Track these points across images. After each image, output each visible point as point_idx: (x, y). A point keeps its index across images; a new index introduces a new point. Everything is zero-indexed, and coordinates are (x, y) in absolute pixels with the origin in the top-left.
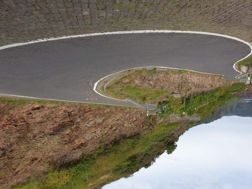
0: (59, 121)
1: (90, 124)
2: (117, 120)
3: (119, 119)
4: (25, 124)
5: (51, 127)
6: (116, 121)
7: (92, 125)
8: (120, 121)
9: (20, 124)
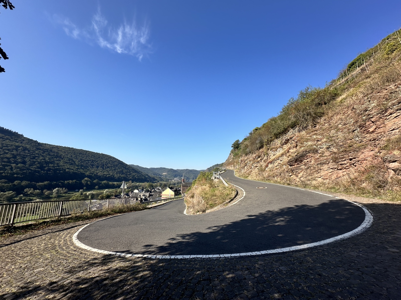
0: (302, 166)
1: (277, 163)
2: (257, 167)
3: (255, 168)
4: (340, 162)
5: (310, 159)
6: (258, 165)
7: (276, 162)
8: (254, 166)
9: (345, 162)
